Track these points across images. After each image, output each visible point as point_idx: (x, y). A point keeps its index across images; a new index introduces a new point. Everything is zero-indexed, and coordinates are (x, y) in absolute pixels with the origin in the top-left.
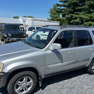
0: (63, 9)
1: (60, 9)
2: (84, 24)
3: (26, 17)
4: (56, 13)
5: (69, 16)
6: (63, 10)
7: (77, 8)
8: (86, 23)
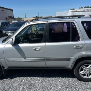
3: (82, 8)
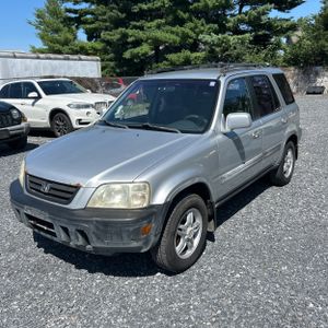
0: (87, 13)
1: (75, 12)
2: (167, 60)
4: (61, 26)
5: (115, 35)
6: (89, 16)
7: (136, 9)
8: (172, 57)
